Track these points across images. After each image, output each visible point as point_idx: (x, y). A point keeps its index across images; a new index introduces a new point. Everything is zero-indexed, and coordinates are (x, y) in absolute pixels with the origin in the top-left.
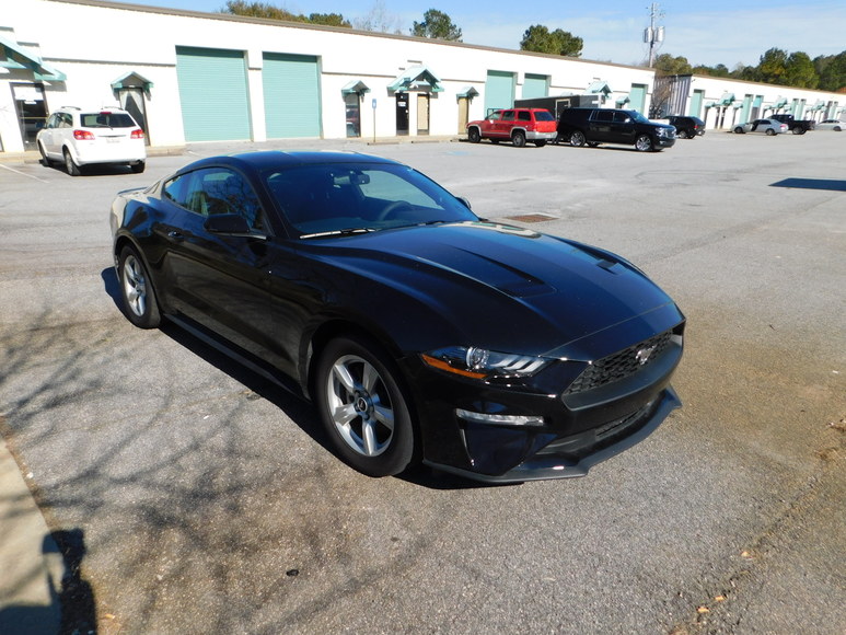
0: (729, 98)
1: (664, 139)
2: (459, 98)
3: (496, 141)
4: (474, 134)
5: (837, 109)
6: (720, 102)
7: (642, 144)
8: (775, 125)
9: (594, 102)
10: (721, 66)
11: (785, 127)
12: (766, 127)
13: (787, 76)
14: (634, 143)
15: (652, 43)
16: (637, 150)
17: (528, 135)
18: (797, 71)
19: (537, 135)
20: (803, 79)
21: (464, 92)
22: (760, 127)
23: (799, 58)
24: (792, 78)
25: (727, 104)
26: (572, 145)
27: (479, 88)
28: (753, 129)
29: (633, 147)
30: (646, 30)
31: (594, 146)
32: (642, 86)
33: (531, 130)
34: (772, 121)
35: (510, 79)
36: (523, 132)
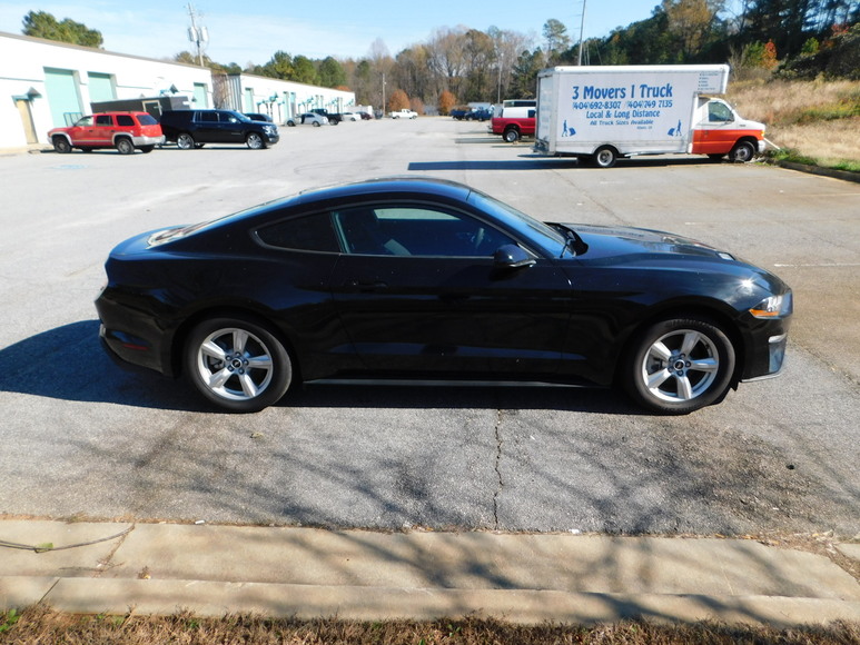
0: (273, 95)
1: (272, 136)
2: (17, 100)
3: (87, 149)
4: (60, 143)
5: (344, 103)
6: (267, 99)
7: (253, 142)
8: (318, 117)
9: (185, 103)
10: (234, 64)
11: (325, 120)
12: (311, 120)
13: (297, 74)
14: (245, 141)
15: (198, 42)
16: (249, 148)
17: (136, 140)
18: (303, 71)
19: (146, 140)
20: (310, 78)
21: (23, 93)
22: (307, 120)
23: (300, 61)
24: (301, 77)
25: (273, 99)
26: (180, 148)
27: (39, 88)
28: (303, 122)
29: (245, 145)
30: (189, 30)
31: (200, 148)
32: (202, 85)
33: (138, 134)
34: (314, 114)
35: (70, 77)
36: (129, 138)
